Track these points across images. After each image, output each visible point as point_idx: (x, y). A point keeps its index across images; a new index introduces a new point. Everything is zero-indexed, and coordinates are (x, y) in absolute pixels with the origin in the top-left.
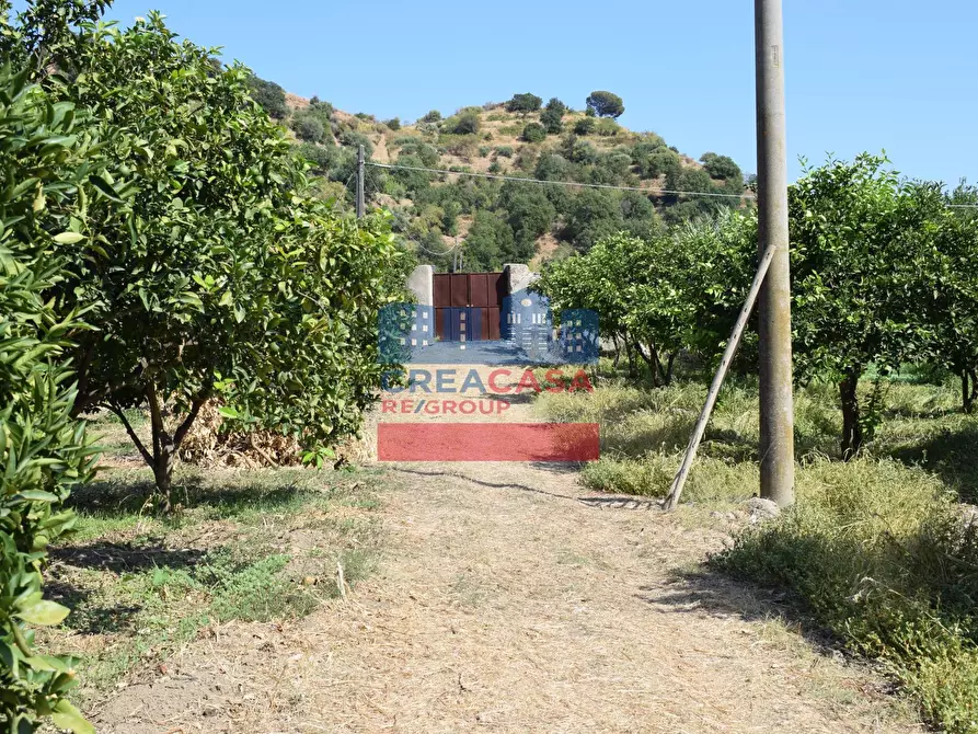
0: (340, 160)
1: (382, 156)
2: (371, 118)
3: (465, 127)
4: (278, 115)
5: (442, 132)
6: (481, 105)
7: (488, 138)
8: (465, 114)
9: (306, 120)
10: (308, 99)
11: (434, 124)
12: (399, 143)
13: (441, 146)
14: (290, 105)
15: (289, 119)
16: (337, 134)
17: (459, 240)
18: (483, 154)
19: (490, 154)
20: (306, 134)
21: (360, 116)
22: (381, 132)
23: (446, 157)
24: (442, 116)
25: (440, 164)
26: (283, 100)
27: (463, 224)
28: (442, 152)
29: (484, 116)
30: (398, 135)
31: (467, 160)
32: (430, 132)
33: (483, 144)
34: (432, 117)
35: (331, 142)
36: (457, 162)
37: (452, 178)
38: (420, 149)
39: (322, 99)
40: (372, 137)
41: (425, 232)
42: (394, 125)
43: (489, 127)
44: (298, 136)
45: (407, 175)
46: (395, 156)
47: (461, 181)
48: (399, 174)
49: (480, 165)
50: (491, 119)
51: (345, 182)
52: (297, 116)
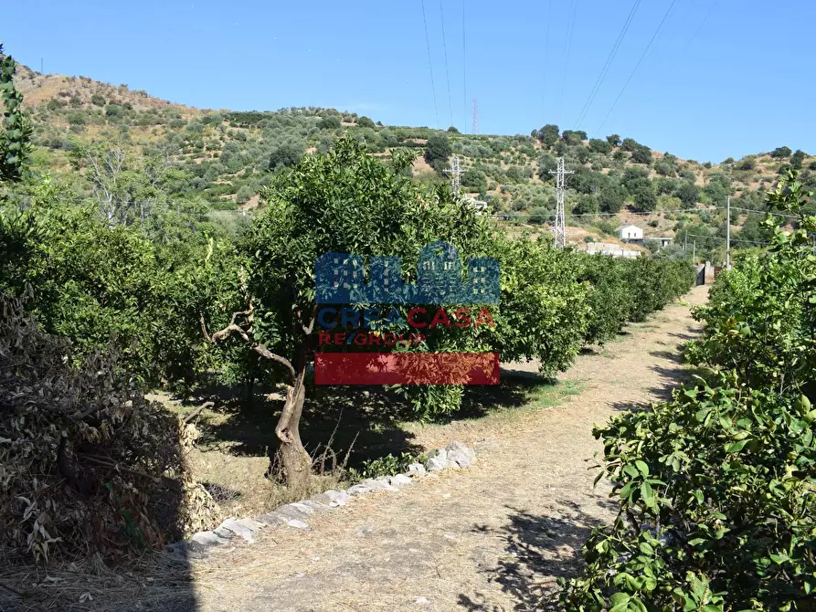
0: (679, 186)
1: (700, 182)
2: (696, 162)
3: (747, 166)
4: (648, 162)
5: (734, 169)
6: (756, 154)
7: (760, 172)
8: (747, 160)
9: (661, 165)
10: (664, 153)
11: (730, 165)
12: (710, 175)
13: (733, 177)
14: (654, 157)
15: (653, 164)
16: (678, 171)
17: (739, 228)
18: (756, 181)
19: (760, 181)
20: (661, 172)
21: (690, 161)
22: (701, 169)
23: (736, 182)
24: (735, 160)
25: (732, 187)
26: (650, 155)
27: (742, 219)
28: (733, 180)
29: (758, 160)
30: (710, 171)
31: (747, 184)
32: (728, 169)
33: (755, 176)
34: (729, 161)
35: (674, 176)
36: (741, 185)
37: (738, 194)
38: (721, 179)
39: (670, 153)
40: (695, 172)
41: (721, 223)
42: (708, 166)
43: (760, 166)
44: (657, 173)
45: (713, 192)
46: (708, 182)
47: (743, 196)
48: (708, 191)
49: (754, 187)
50: (762, 161)
51: (681, 197)
52: (657, 163)
